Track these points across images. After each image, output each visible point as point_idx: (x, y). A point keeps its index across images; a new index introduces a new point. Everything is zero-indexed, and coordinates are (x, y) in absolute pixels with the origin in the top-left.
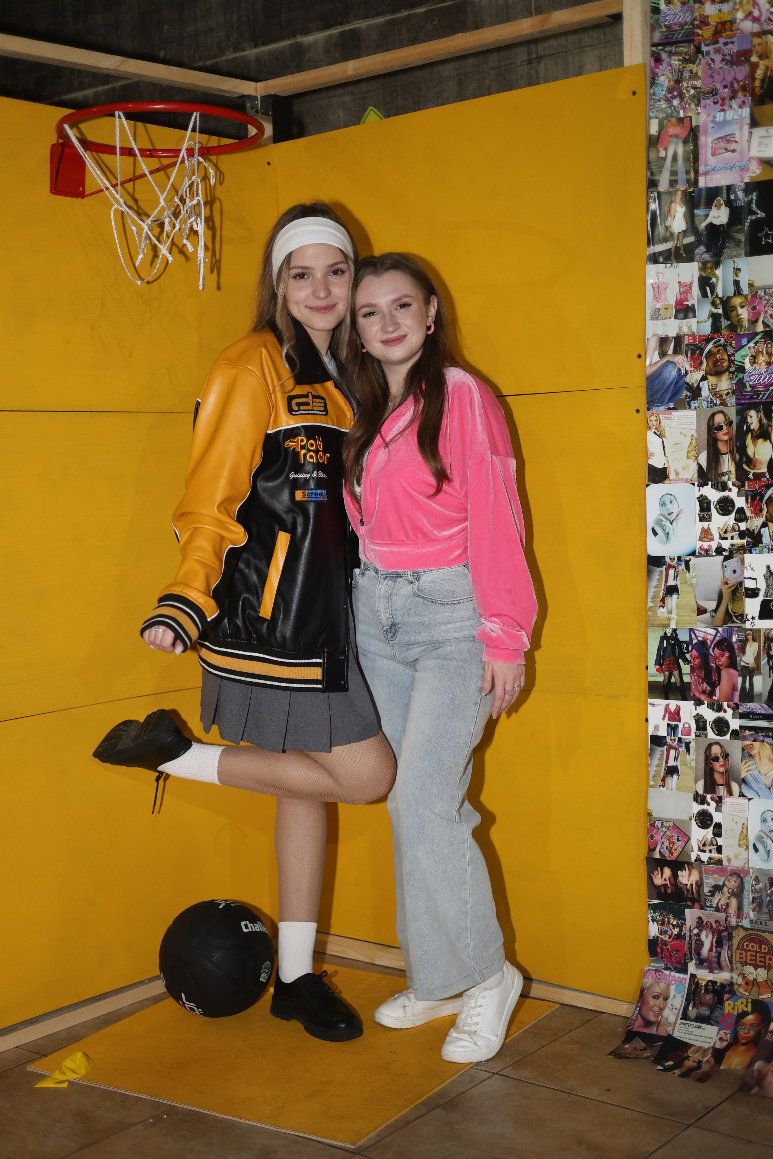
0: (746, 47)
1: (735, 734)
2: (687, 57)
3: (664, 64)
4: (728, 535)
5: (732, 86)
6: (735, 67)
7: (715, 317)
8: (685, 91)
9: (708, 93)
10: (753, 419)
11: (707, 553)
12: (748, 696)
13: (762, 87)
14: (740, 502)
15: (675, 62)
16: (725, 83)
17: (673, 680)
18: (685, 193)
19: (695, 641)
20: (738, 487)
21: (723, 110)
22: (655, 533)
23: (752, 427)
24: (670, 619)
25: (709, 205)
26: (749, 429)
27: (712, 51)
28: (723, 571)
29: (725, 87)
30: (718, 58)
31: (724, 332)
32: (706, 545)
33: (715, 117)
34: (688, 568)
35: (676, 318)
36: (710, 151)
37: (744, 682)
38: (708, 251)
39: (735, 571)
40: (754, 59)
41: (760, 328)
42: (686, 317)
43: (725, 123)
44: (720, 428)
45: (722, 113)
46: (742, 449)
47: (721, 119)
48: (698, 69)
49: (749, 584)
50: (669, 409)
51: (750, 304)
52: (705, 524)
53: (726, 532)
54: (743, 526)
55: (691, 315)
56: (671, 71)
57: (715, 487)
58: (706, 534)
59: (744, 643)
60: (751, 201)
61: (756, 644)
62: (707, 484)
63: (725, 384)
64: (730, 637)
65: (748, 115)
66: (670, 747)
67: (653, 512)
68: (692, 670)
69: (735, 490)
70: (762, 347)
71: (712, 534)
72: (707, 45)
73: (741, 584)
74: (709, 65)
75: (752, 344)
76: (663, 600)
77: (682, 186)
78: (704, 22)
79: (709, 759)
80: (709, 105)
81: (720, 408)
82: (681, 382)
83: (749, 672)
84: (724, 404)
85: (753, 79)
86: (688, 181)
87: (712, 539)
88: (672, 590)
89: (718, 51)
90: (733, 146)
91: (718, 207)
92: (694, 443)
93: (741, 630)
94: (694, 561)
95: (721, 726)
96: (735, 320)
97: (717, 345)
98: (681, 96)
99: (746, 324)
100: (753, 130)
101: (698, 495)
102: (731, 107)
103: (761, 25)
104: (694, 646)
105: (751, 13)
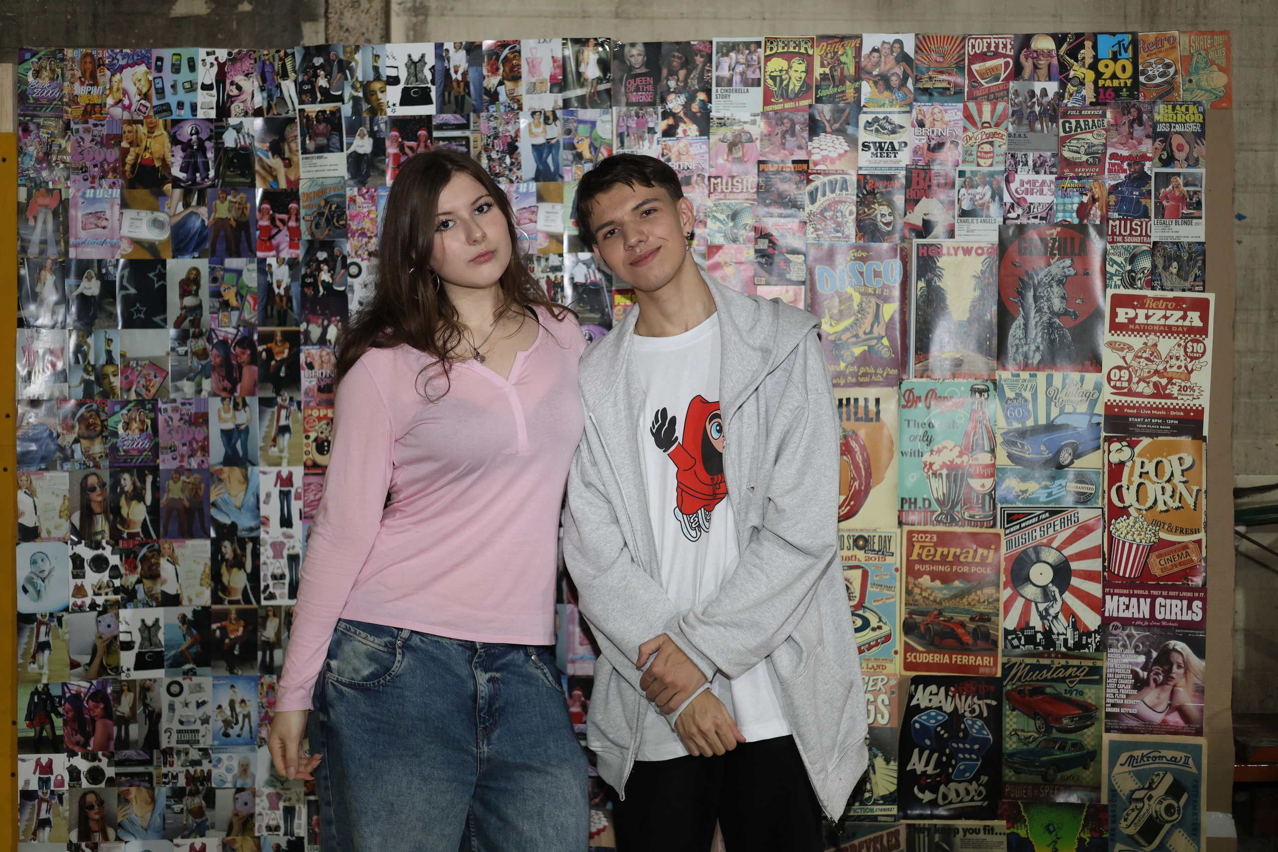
0: (116, 131)
1: (111, 782)
2: (56, 132)
3: (33, 136)
4: (103, 591)
5: (102, 166)
6: (105, 149)
7: (87, 384)
8: (54, 164)
9: (77, 169)
10: (127, 481)
11: (80, 609)
12: (124, 743)
13: (132, 172)
14: (115, 560)
15: (44, 134)
16: (94, 162)
17: (45, 734)
18: (54, 262)
19: (68, 695)
20: (112, 546)
21: (92, 187)
22: (25, 591)
23: (126, 489)
24: (41, 675)
25: (80, 276)
26: (122, 491)
27: (81, 130)
28: (98, 626)
29: (95, 166)
30: (88, 138)
31: (96, 398)
32: (79, 601)
33: (84, 193)
34: (60, 624)
36: (80, 225)
37: (119, 731)
38: (79, 320)
39: (109, 626)
40: (124, 144)
43: (94, 200)
44: (93, 489)
45: (92, 190)
46: (116, 510)
47: (92, 196)
48: (69, 144)
49: (123, 637)
50: (41, 469)
51: (122, 373)
52: (79, 582)
53: (100, 588)
54: (117, 583)
55: (62, 380)
56: (40, 143)
57: (89, 545)
58: (79, 591)
59: (118, 694)
60: (122, 277)
61: (131, 695)
62: (81, 543)
63: (98, 448)
64: (105, 689)
65: (118, 196)
66: (42, 800)
67: (23, 570)
68: (65, 723)
69: (109, 548)
70: (135, 414)
71: (85, 591)
72: (75, 123)
73: (116, 637)
74: (78, 143)
75: (125, 411)
76: (34, 657)
77: (52, 255)
78: (74, 100)
79: (84, 808)
80: (79, 181)
81: (93, 470)
82: (53, 444)
83: (124, 721)
84: (97, 466)
85: (124, 164)
86: (58, 251)
87: (86, 596)
88: (43, 646)
89: (87, 131)
90: (104, 223)
91: (89, 279)
92: (67, 502)
93: (115, 681)
94: (66, 617)
95: (95, 775)
96: (107, 388)
97: (89, 409)
98: (50, 168)
99: (118, 392)
100: (124, 211)
101: (71, 553)
102: (101, 186)
103: (131, 114)
104: (67, 700)
105: (121, 101)
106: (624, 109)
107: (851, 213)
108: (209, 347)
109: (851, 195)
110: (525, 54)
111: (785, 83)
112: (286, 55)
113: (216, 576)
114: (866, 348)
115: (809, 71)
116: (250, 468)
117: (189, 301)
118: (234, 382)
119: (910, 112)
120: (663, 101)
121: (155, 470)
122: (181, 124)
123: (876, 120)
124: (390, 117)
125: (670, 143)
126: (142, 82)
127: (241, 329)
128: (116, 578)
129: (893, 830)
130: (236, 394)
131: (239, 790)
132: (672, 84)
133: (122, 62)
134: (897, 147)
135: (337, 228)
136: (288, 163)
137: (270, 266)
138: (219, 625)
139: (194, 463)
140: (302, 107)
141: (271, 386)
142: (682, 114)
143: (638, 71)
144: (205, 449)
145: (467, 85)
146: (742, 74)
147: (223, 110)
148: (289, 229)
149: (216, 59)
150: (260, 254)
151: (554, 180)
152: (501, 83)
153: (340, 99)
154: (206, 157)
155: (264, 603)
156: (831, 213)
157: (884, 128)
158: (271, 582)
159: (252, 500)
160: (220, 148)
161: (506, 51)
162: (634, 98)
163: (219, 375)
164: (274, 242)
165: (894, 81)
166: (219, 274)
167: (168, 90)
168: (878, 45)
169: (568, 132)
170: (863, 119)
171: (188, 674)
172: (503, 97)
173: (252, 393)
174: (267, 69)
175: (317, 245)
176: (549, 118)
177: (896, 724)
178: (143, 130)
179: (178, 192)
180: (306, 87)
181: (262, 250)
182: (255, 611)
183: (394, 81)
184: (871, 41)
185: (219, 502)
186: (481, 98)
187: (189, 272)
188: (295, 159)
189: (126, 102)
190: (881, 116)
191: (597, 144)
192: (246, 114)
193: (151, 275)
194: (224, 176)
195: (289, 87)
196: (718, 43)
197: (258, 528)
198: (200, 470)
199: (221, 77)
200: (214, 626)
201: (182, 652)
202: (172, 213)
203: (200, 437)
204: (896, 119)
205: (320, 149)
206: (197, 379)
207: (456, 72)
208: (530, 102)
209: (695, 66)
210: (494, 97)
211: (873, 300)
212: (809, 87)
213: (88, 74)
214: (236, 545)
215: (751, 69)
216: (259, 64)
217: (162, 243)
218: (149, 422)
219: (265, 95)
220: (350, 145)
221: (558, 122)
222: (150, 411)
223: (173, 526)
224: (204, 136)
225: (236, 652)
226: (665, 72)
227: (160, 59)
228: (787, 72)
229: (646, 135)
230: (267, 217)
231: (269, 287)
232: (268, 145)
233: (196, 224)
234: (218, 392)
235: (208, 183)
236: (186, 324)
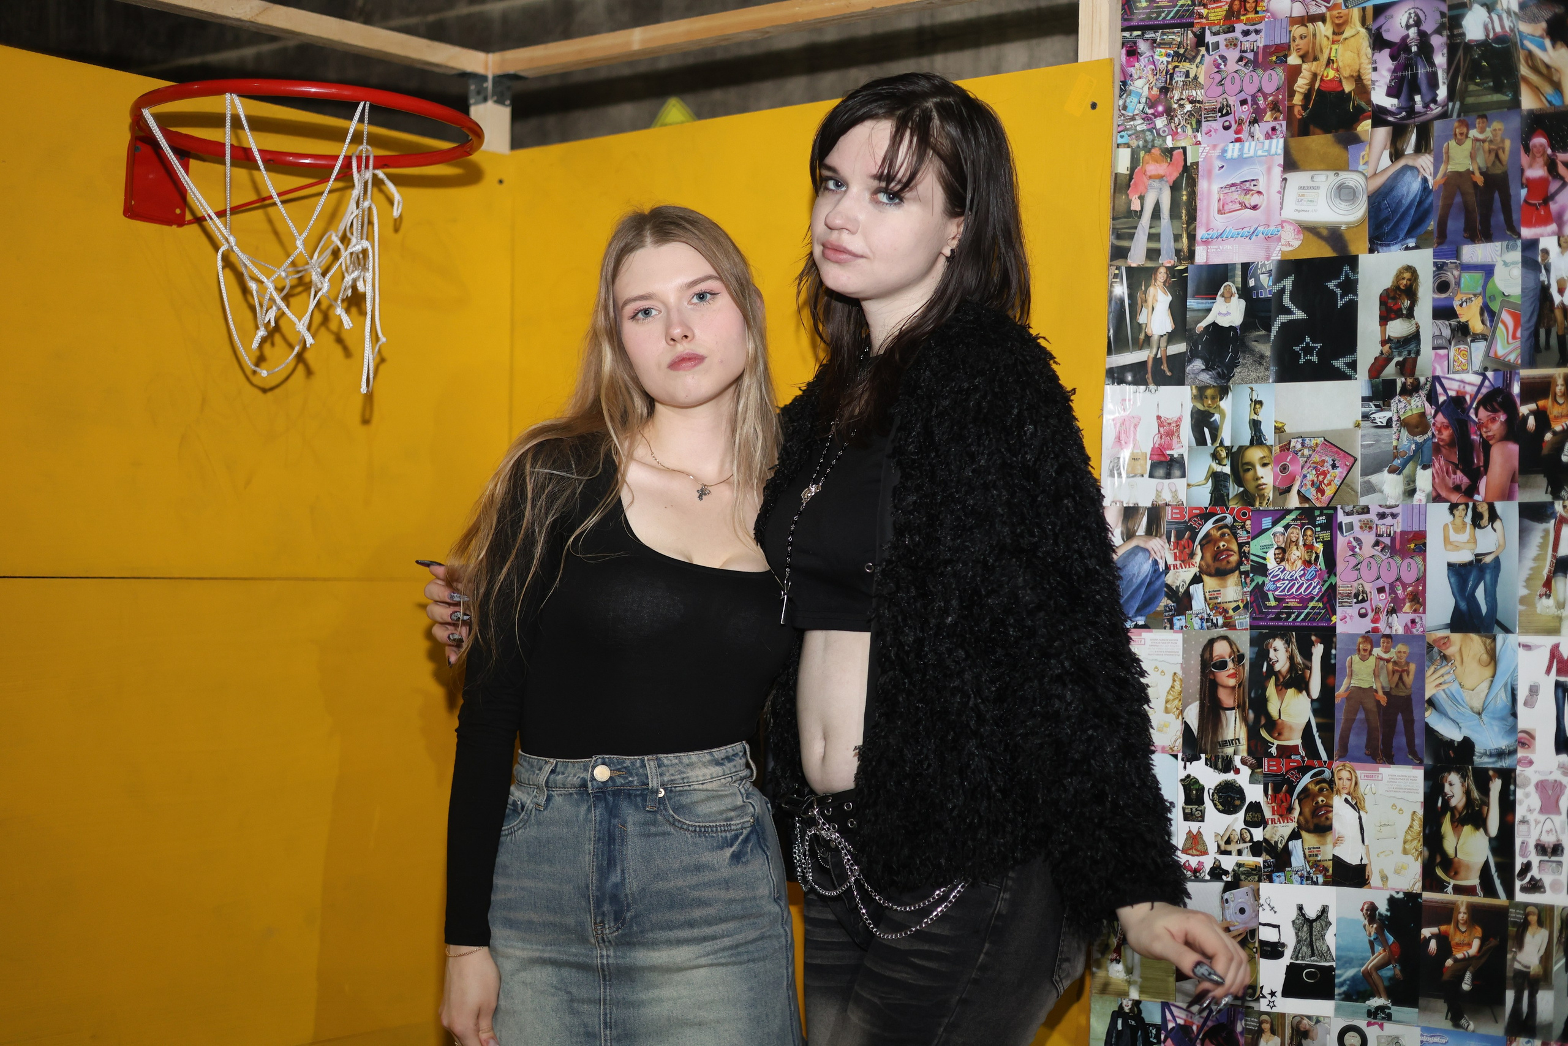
0: (1281, 39)
2: (1181, 51)
3: (1143, 60)
4: (1232, 848)
5: (1255, 101)
6: (1260, 71)
7: (1217, 479)
8: (1176, 106)
9: (1214, 110)
10: (1280, 653)
11: (1194, 874)
13: (1305, 107)
14: (1254, 793)
15: (1161, 57)
16: (1242, 96)
18: (1171, 270)
19: (1171, 1025)
20: (1251, 767)
21: (1238, 140)
23: (1277, 667)
24: (1128, 983)
25: (1211, 295)
26: (1271, 669)
27: (1222, 43)
28: (1223, 909)
30: (1233, 55)
31: (1232, 504)
32: (1193, 861)
33: (1224, 151)
35: (1151, 476)
36: (1215, 206)
38: (1208, 369)
39: (1242, 911)
40: (1293, 60)
41: (1293, 501)
42: (1168, 476)
43: (1241, 161)
44: (1223, 665)
45: (1237, 144)
46: (1259, 704)
47: (1236, 155)
48: (1202, 69)
49: (1267, 935)
50: (1137, 626)
51: (1277, 460)
52: (1194, 826)
53: (1228, 842)
54: (1258, 834)
55: (1177, 472)
56: (1154, 72)
57: (1212, 763)
58: (1194, 843)
59: (1255, 1035)
60: (1283, 291)
61: (1277, 1041)
62: (1199, 759)
63: (1232, 591)
65: (1280, 151)
69: (1245, 771)
70: (1295, 533)
71: (1204, 843)
72: (1214, 34)
73: (1253, 933)
74: (1218, 66)
75: (1279, 528)
76: (1117, 950)
77: (1167, 259)
80: (1216, 130)
81: (1223, 631)
82: (1158, 583)
84: (1229, 625)
85: (1292, 94)
86: (1178, 252)
87: (1205, 852)
89: (1232, 44)
90: (1254, 200)
91: (1227, 298)
92: (1178, 687)
96: (1251, 486)
97: (1220, 525)
98: (1169, 112)
99: (1269, 493)
100: (1288, 176)
101: (1182, 775)
104: (1168, 1035)
108: (1430, 410)
113: (1432, 839)
116: (1500, 637)
117: (1398, 328)
118: (1475, 475)
121: (1328, 635)
122: (1389, 12)
127: (1490, 374)
128: (1256, 825)
130: (1477, 497)
137: (1546, 252)
138: (1435, 930)
139: (1398, 625)
141: (1542, 481)
144: (1418, 599)
150: (1526, 233)
154: (1432, 64)
155: (1520, 897)
158: (1535, 859)
159: (1502, 699)
160: (1456, 46)
163: (1448, 461)
164: (1554, 207)
166: (1451, 276)
171: (1377, 1015)
173: (1508, 496)
178: (1324, 30)
179: (1382, 134)
181: (1529, 224)
182: (1502, 912)
185: (1442, 699)
187: (1399, 276)
193: (1331, 285)
194: (1465, 93)
197: (1513, 752)
198: (1408, 637)
200: (1426, 932)
201: (1367, 975)
202: (1369, 172)
203: (1409, 577)
206: (1406, 471)
214: (1470, 781)
217: (1351, 227)
218: (1319, 547)
222: (1324, 527)
223: (1357, 741)
224: (1429, 26)
225: (1466, 987)
230: (1540, 161)
231: (1544, 292)
232: (1544, 25)
233: (1411, 187)
234: (1444, 494)
235: (1436, 110)
236: (1390, 371)
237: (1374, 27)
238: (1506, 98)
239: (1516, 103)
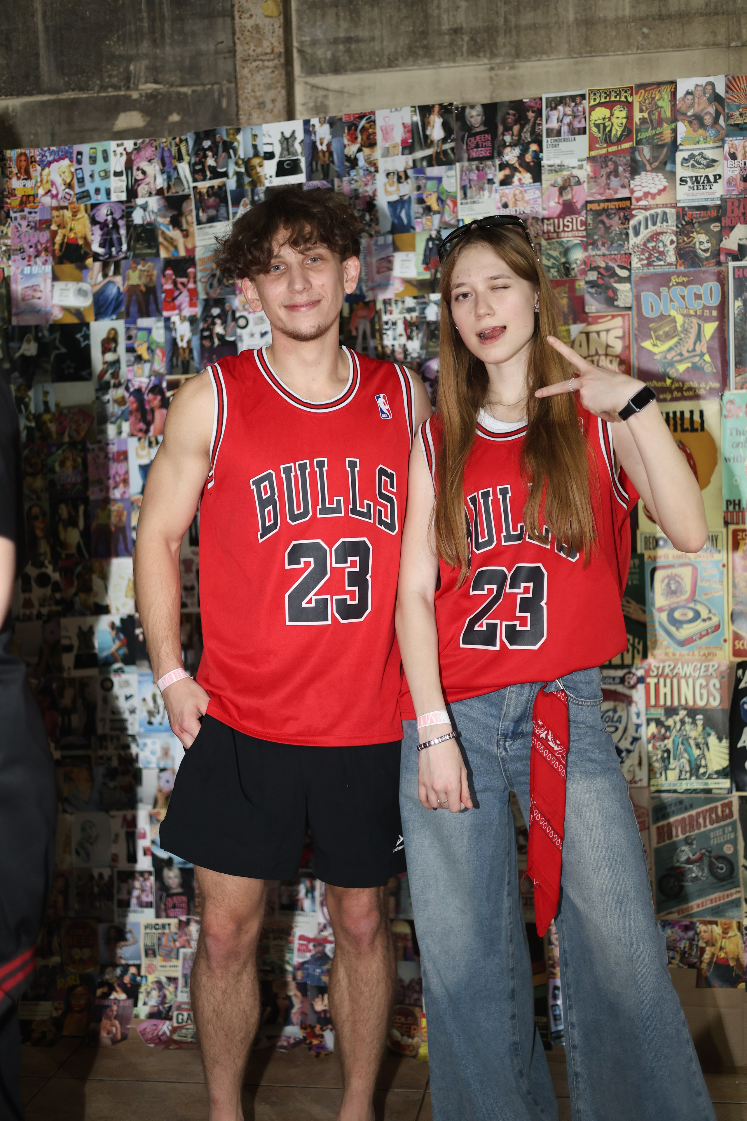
0: (47, 217)
4: (47, 603)
5: (36, 247)
6: (38, 232)
7: (29, 429)
9: (16, 250)
10: (64, 511)
11: (28, 618)
12: (67, 730)
13: (61, 250)
14: (56, 576)
16: (30, 244)
21: (29, 265)
23: (63, 517)
25: (21, 340)
26: (60, 519)
27: (19, 218)
28: (43, 633)
29: (31, 247)
30: (24, 223)
31: (37, 441)
32: (28, 612)
33: (23, 270)
36: (20, 297)
38: (21, 376)
39: (52, 632)
40: (54, 227)
41: (66, 439)
43: (31, 276)
44: (36, 518)
45: (29, 268)
46: (55, 535)
47: (29, 272)
48: (8, 230)
49: (65, 642)
51: (57, 420)
52: (27, 595)
53: (44, 601)
54: (58, 596)
57: (35, 565)
58: (28, 603)
59: (62, 690)
61: (72, 690)
62: (28, 563)
63: (39, 483)
64: (50, 685)
65: (50, 271)
70: (68, 454)
72: (15, 212)
73: (58, 642)
74: (17, 228)
75: (60, 452)
78: (12, 193)
80: (18, 260)
81: (36, 502)
83: (67, 712)
84: (38, 498)
85: (54, 244)
87: (33, 607)
89: (23, 218)
90: (39, 295)
91: (29, 342)
93: (59, 679)
96: (45, 432)
99: (55, 436)
100: (54, 283)
102: (36, 263)
103: (58, 201)
105: (49, 191)
106: (466, 164)
107: (672, 242)
108: (127, 395)
109: (672, 225)
110: (379, 123)
111: (608, 129)
112: (181, 141)
114: (690, 365)
115: (630, 117)
117: (110, 357)
118: (148, 424)
119: (722, 147)
120: (500, 154)
121: (86, 501)
122: (98, 207)
123: (692, 156)
124: (267, 188)
125: (507, 191)
126: (67, 174)
127: (153, 378)
128: (57, 592)
129: (726, 801)
130: (150, 434)
131: (162, 770)
132: (508, 138)
133: (50, 158)
134: (712, 179)
135: (227, 286)
136: (186, 234)
137: (174, 323)
138: (141, 630)
139: (118, 494)
140: (195, 184)
142: (517, 165)
143: (478, 130)
144: (126, 481)
145: (331, 154)
146: (570, 124)
147: (132, 193)
148: (189, 290)
149: (125, 149)
151: (408, 231)
152: (360, 150)
153: (225, 175)
154: (119, 234)
156: (653, 244)
157: (700, 164)
160: (130, 226)
161: (363, 122)
162: (474, 155)
163: (136, 418)
164: (177, 302)
165: (708, 120)
166: (133, 333)
167: (87, 179)
168: (691, 88)
169: (419, 188)
170: (680, 156)
171: (118, 672)
172: (362, 163)
174: (166, 154)
175: (211, 303)
176: (401, 178)
177: (727, 706)
178: (68, 214)
180: (198, 167)
181: (167, 310)
183: (270, 156)
184: (684, 86)
186: (343, 164)
187: (109, 333)
188: (191, 230)
189: (54, 192)
190: (696, 153)
191: (443, 197)
192: (150, 194)
193: (78, 336)
194: (134, 249)
195: (184, 169)
196: (547, 99)
199: (129, 165)
200: (137, 631)
201: (112, 653)
202: (93, 283)
203: (122, 471)
204: (710, 154)
205: (211, 220)
206: (118, 422)
207: (321, 144)
208: (384, 165)
209: (527, 121)
210: (353, 162)
211: (695, 321)
212: (630, 132)
213: (23, 171)
215: (578, 119)
216: (159, 150)
217: (86, 309)
218: (79, 460)
219: (165, 176)
220: (235, 214)
221: (409, 181)
222: (81, 450)
224: (117, 216)
226: (501, 128)
227: (80, 153)
228: (610, 119)
229: (486, 186)
230: (170, 281)
231: (174, 342)
232: (168, 219)
233: (112, 291)
234: (135, 433)
235: (122, 255)
236: (107, 377)
237: (92, 214)
238: (153, 251)
239: (157, 254)
